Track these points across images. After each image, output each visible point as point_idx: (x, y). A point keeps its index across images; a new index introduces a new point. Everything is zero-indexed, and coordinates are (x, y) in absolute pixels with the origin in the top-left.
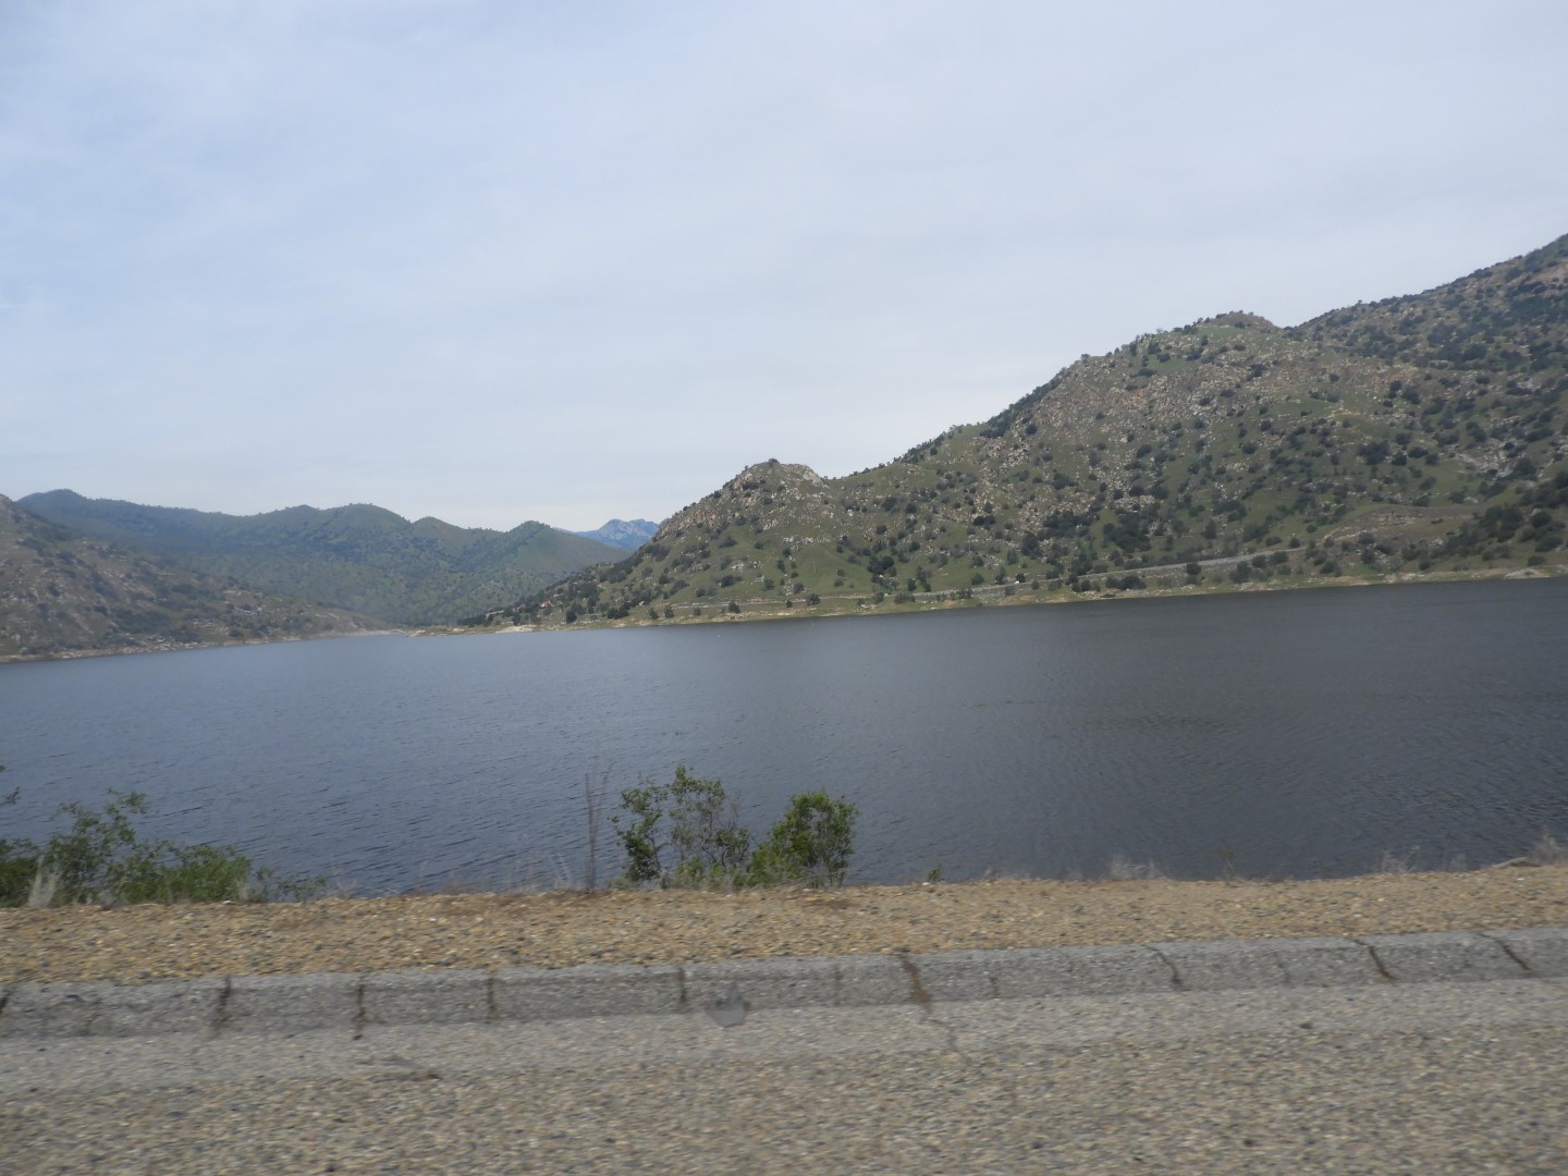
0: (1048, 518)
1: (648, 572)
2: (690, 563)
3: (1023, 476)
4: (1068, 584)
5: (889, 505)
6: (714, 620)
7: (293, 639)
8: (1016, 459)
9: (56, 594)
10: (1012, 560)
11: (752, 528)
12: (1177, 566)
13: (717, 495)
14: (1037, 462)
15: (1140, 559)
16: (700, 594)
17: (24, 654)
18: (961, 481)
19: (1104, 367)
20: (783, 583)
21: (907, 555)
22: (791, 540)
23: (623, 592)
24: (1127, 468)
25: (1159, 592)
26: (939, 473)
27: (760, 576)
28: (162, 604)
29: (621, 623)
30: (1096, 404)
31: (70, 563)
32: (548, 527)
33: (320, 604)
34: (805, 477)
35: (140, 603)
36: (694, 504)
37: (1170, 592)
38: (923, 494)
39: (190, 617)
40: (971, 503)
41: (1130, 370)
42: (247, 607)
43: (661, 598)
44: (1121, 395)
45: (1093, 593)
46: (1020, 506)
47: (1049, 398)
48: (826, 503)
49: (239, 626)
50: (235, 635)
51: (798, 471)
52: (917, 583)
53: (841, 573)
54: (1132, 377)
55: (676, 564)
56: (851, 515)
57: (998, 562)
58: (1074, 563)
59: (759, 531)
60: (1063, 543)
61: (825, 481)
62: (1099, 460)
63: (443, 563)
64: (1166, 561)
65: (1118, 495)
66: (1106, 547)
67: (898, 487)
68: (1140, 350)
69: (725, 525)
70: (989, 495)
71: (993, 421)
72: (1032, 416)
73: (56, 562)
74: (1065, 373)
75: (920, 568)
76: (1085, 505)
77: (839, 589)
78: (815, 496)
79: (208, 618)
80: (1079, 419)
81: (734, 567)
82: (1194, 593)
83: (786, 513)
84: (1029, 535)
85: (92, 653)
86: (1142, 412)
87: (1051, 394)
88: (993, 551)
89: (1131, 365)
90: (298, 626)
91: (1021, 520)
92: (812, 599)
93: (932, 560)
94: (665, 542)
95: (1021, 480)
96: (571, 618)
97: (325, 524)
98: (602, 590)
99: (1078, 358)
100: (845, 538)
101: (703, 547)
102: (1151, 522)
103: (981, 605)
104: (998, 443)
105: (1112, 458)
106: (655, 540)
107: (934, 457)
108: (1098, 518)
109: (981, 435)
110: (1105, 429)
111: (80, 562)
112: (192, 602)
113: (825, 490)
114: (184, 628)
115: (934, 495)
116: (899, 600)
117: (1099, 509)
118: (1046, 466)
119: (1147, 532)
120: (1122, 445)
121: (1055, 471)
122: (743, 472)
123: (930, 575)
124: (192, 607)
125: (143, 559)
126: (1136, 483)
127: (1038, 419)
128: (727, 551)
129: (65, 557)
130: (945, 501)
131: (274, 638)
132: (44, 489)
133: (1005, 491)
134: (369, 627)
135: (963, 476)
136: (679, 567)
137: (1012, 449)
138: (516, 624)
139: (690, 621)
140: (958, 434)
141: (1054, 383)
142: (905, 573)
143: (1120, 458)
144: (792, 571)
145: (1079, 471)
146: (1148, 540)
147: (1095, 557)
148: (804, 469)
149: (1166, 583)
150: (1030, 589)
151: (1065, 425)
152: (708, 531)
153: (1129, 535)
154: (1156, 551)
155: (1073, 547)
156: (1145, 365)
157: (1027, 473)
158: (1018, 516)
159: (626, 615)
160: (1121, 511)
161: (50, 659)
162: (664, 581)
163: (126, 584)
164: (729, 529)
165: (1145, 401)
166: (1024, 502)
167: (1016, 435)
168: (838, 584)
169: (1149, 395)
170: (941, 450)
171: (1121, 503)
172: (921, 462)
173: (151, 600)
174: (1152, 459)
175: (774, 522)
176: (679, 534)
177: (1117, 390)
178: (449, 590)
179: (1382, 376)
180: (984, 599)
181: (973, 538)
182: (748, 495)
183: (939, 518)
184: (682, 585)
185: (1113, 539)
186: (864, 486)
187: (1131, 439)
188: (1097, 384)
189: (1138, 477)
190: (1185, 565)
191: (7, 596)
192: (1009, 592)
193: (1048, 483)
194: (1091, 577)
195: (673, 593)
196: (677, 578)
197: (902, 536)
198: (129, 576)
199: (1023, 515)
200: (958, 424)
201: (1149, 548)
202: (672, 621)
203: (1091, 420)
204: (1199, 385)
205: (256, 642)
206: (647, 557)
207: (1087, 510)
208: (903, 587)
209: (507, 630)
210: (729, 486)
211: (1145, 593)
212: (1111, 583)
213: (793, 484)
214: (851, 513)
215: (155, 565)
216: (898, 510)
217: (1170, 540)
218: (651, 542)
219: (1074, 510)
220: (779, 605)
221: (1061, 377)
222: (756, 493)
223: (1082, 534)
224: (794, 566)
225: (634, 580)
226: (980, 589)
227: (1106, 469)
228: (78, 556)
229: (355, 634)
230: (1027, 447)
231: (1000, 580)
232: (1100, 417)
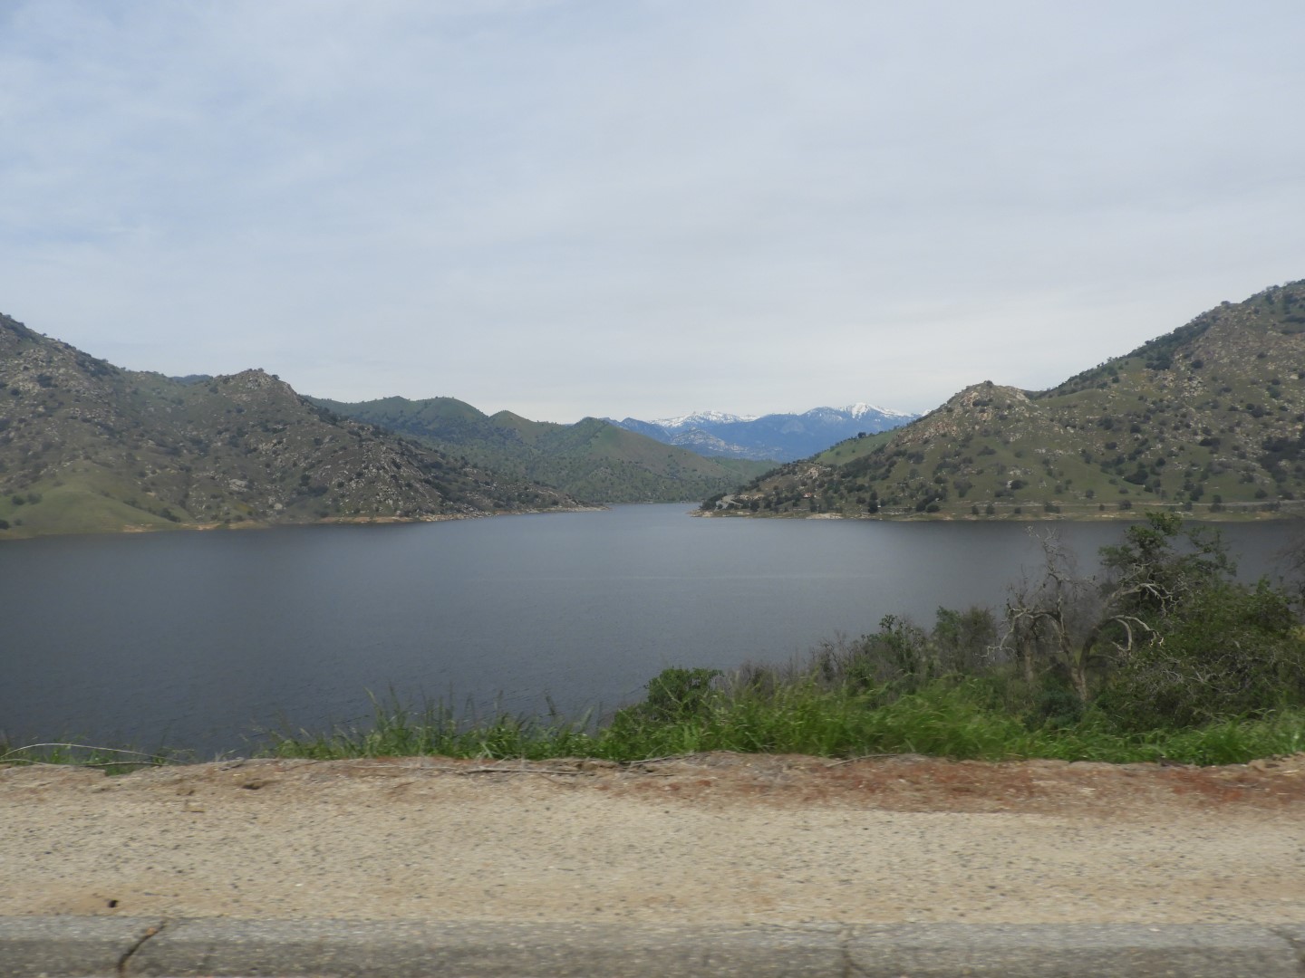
2: (956, 467)
3: (1213, 404)
8: (1196, 389)
11: (999, 439)
13: (948, 410)
14: (1219, 393)
17: (402, 516)
19: (1249, 313)
21: (1156, 469)
22: (1043, 451)
27: (1042, 481)
30: (1254, 345)
34: (1018, 397)
38: (1137, 416)
40: (1188, 426)
41: (1275, 316)
44: (1279, 338)
46: (1232, 431)
47: (1206, 338)
48: (1051, 420)
51: (1010, 391)
54: (1281, 322)
55: (940, 467)
59: (1009, 442)
62: (1279, 394)
69: (970, 436)
70: (1200, 420)
72: (1193, 351)
74: (1207, 317)
76: (1294, 433)
80: (1242, 357)
83: (1025, 428)
89: (1274, 312)
95: (1215, 408)
97: (418, 413)
99: (1219, 304)
101: (960, 454)
104: (1169, 375)
110: (1270, 367)
115: (1149, 418)
121: (1243, 401)
127: (1201, 355)
128: (992, 459)
130: (1163, 424)
145: (1265, 402)
151: (1231, 362)
152: (956, 440)
157: (1216, 402)
158: (1236, 439)
164: (977, 439)
167: (1183, 369)
175: (1017, 435)
182: (982, 411)
197: (1138, 452)
203: (1253, 358)
216: (1120, 429)
222: (989, 410)
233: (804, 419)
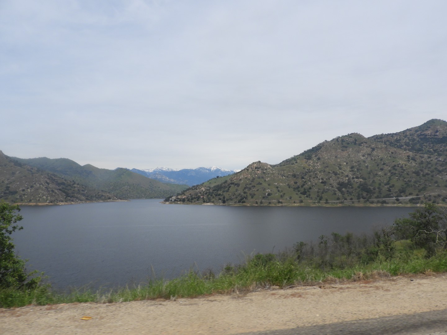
3: (324, 171)
8: (319, 166)
12: (393, 199)
14: (325, 168)
21: (309, 190)
24: (350, 171)
30: (334, 154)
33: (102, 191)
40: (317, 177)
41: (339, 145)
44: (340, 152)
54: (341, 147)
62: (341, 168)
65: (353, 178)
68: (339, 141)
72: (317, 155)
76: (346, 180)
83: (271, 176)
86: (347, 157)
104: (311, 161)
105: (344, 168)
108: (353, 184)
110: (339, 160)
120: (345, 165)
127: (320, 156)
137: (316, 163)
152: (249, 179)
174: (356, 169)
176: (240, 180)
179: (405, 153)
185: (363, 190)
189: (355, 174)
193: (332, 173)
204: (361, 151)
206: (232, 186)
215: (52, 175)
230: (320, 163)
233: (195, 171)
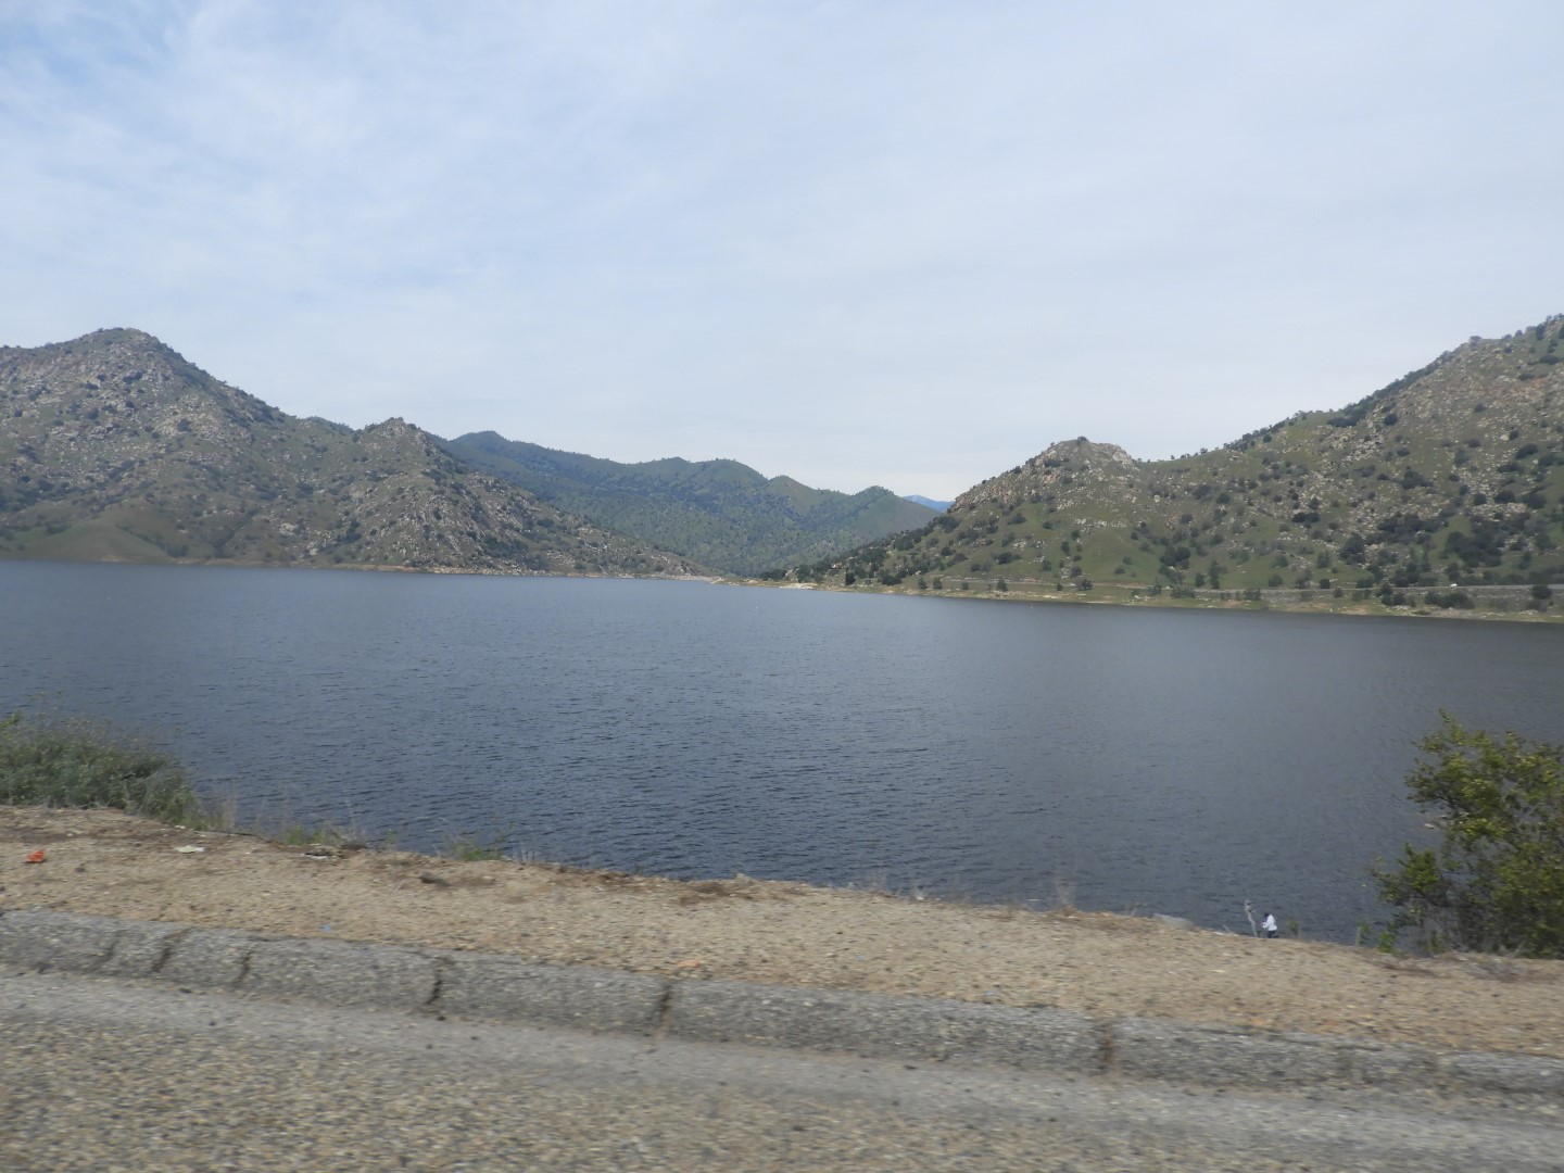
0: (1386, 520)
1: (934, 542)
2: (975, 536)
3: (1367, 471)
4: (1378, 595)
5: (1201, 493)
6: (979, 596)
7: (627, 576)
8: (1364, 452)
9: (439, 518)
10: (1323, 562)
11: (1045, 507)
12: (1521, 587)
13: (1017, 471)
14: (1389, 457)
15: (1481, 575)
16: (975, 569)
17: (407, 566)
18: (1289, 472)
19: (1497, 352)
20: (1062, 566)
21: (1206, 548)
22: (1083, 522)
23: (905, 560)
24: (1500, 470)
25: (1485, 615)
26: (1266, 462)
27: (1040, 556)
28: (525, 535)
29: (890, 590)
30: (1477, 394)
31: (459, 493)
32: (891, 493)
33: (657, 547)
34: (1115, 458)
35: (508, 532)
36: (993, 478)
37: (1501, 616)
38: (1241, 483)
39: (545, 548)
40: (1295, 497)
41: (1531, 356)
42: (595, 545)
43: (937, 570)
44: (1511, 385)
45: (1405, 608)
46: (1354, 505)
47: (1418, 385)
48: (1131, 486)
49: (584, 560)
50: (579, 568)
51: (1108, 451)
52: (1207, 579)
53: (1127, 561)
54: (1530, 364)
55: (962, 536)
56: (1157, 501)
57: (1305, 563)
58: (1399, 572)
59: (1052, 511)
60: (1394, 549)
61: (1138, 463)
62: (1467, 459)
63: (788, 521)
64: (1515, 580)
65: (1480, 500)
66: (1445, 558)
67: (1215, 474)
68: (1548, 333)
69: (1019, 501)
70: (1319, 490)
71: (1350, 409)
72: (1394, 405)
73: (448, 491)
74: (1445, 358)
75: (1215, 563)
76: (1435, 509)
77: (1120, 577)
78: (1122, 478)
79: (559, 550)
80: (1453, 410)
81: (1016, 545)
82: (1534, 621)
83: (1083, 494)
84: (1356, 537)
85: (458, 570)
86: (1534, 405)
87: (1421, 381)
88: (1305, 551)
89: (1532, 351)
90: (636, 565)
91: (1351, 520)
92: (1083, 584)
93: (1233, 555)
94: (956, 515)
95: (1365, 475)
96: (850, 581)
97: (694, 476)
98: (888, 557)
99: (1466, 340)
100: (1143, 525)
101: (993, 521)
102: (1512, 534)
103: (1267, 608)
104: (1349, 431)
105: (1485, 457)
106: (949, 511)
107: (1266, 445)
108: (1446, 525)
109: (1329, 423)
110: (1483, 424)
111: (468, 493)
112: (550, 535)
113: (1135, 473)
114: (538, 557)
115: (1253, 486)
116: (1177, 595)
117: (1452, 515)
118: (1399, 461)
119: (1502, 545)
120: (1501, 444)
121: (1408, 468)
122: (1049, 450)
123: (1225, 571)
124: (549, 540)
125: (518, 494)
126: (1507, 488)
127: (1401, 408)
128: (1015, 528)
129: (457, 488)
130: (1265, 494)
131: (612, 574)
132: (476, 430)
133: (1341, 487)
134: (694, 572)
135: (1293, 467)
136: (964, 540)
137: (1361, 441)
138: (800, 582)
139: (955, 595)
140: (1303, 422)
141: (1430, 369)
142: (1199, 565)
143: (1491, 460)
144: (1076, 554)
145: (1438, 469)
146: (1500, 554)
147: (1427, 568)
148: (1114, 449)
149: (1501, 605)
150: (1331, 596)
151: (1433, 417)
152: (1002, 506)
153: (1479, 548)
154: (1504, 570)
155: (1403, 554)
156: (1551, 351)
157: (1372, 469)
158: (1349, 516)
159: (899, 582)
160: (1477, 519)
161: (424, 572)
162: (946, 552)
163: (501, 515)
164: (1022, 506)
165: (1541, 394)
166: (1361, 501)
167: (1371, 425)
168: (1119, 571)
169: (1548, 386)
170: (1276, 437)
171: (1481, 509)
172: (1250, 450)
173: (518, 530)
174: (1536, 462)
175: (1069, 502)
176: (973, 507)
177: (1507, 379)
178: (786, 545)
180: (1273, 604)
181: (1286, 536)
182: (1048, 473)
183: (1253, 511)
184: (961, 557)
185: (1457, 550)
186: (1180, 472)
187: (1513, 436)
188: (1483, 371)
189: (1511, 481)
190: (1531, 586)
191: (402, 516)
192: (1305, 598)
193: (1394, 481)
194: (1409, 591)
195: (950, 565)
196: (959, 551)
197: (1206, 527)
198: (504, 508)
199: (1356, 514)
200: (1306, 410)
201: (1498, 563)
202: (938, 592)
203: (1468, 412)
205: (595, 575)
206: (938, 528)
207: (1436, 514)
208: (1190, 580)
209: (790, 586)
210: (1032, 462)
211: (1468, 614)
212: (1432, 600)
213: (1099, 464)
214: (1157, 499)
215: (528, 500)
216: (1210, 499)
217: (1527, 557)
218: (946, 514)
219: (1420, 514)
220: (1049, 587)
221: (1440, 362)
222: (1056, 471)
223: (1421, 541)
224: (1079, 548)
225: (919, 550)
226: (1273, 591)
227: (1473, 470)
228: (469, 488)
229: (681, 577)
230: (1381, 439)
231: (1301, 584)
232: (1479, 409)
